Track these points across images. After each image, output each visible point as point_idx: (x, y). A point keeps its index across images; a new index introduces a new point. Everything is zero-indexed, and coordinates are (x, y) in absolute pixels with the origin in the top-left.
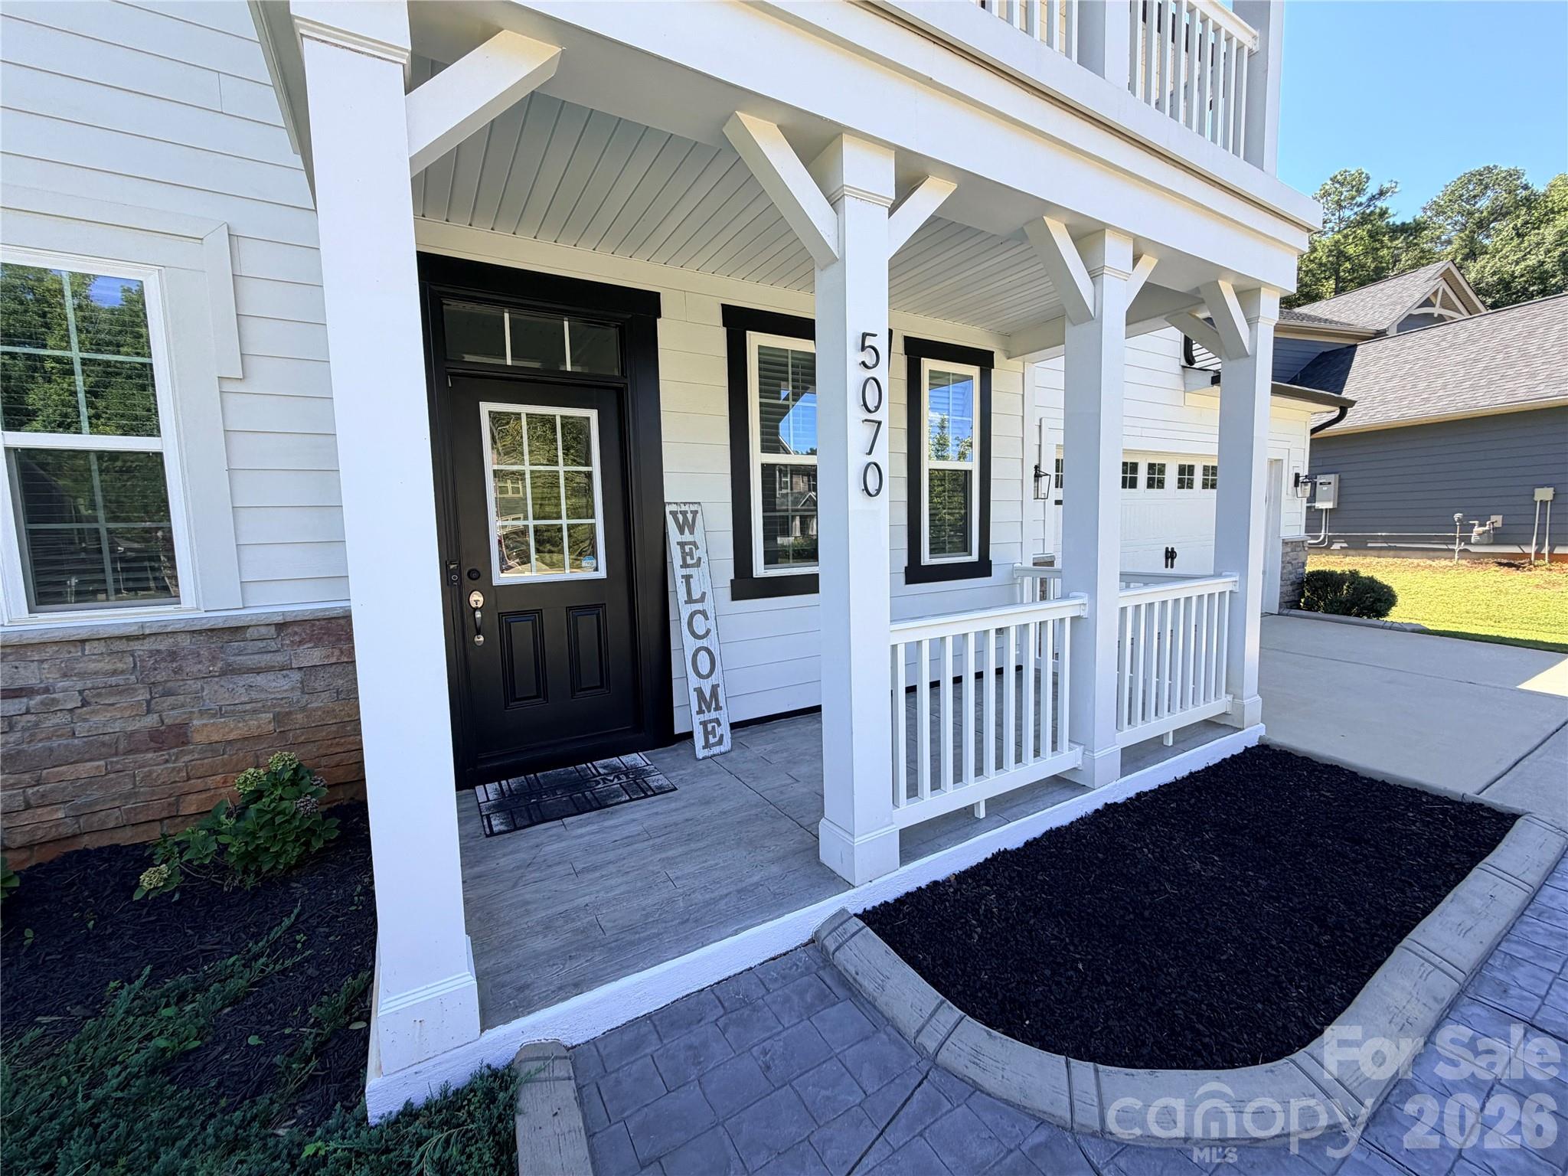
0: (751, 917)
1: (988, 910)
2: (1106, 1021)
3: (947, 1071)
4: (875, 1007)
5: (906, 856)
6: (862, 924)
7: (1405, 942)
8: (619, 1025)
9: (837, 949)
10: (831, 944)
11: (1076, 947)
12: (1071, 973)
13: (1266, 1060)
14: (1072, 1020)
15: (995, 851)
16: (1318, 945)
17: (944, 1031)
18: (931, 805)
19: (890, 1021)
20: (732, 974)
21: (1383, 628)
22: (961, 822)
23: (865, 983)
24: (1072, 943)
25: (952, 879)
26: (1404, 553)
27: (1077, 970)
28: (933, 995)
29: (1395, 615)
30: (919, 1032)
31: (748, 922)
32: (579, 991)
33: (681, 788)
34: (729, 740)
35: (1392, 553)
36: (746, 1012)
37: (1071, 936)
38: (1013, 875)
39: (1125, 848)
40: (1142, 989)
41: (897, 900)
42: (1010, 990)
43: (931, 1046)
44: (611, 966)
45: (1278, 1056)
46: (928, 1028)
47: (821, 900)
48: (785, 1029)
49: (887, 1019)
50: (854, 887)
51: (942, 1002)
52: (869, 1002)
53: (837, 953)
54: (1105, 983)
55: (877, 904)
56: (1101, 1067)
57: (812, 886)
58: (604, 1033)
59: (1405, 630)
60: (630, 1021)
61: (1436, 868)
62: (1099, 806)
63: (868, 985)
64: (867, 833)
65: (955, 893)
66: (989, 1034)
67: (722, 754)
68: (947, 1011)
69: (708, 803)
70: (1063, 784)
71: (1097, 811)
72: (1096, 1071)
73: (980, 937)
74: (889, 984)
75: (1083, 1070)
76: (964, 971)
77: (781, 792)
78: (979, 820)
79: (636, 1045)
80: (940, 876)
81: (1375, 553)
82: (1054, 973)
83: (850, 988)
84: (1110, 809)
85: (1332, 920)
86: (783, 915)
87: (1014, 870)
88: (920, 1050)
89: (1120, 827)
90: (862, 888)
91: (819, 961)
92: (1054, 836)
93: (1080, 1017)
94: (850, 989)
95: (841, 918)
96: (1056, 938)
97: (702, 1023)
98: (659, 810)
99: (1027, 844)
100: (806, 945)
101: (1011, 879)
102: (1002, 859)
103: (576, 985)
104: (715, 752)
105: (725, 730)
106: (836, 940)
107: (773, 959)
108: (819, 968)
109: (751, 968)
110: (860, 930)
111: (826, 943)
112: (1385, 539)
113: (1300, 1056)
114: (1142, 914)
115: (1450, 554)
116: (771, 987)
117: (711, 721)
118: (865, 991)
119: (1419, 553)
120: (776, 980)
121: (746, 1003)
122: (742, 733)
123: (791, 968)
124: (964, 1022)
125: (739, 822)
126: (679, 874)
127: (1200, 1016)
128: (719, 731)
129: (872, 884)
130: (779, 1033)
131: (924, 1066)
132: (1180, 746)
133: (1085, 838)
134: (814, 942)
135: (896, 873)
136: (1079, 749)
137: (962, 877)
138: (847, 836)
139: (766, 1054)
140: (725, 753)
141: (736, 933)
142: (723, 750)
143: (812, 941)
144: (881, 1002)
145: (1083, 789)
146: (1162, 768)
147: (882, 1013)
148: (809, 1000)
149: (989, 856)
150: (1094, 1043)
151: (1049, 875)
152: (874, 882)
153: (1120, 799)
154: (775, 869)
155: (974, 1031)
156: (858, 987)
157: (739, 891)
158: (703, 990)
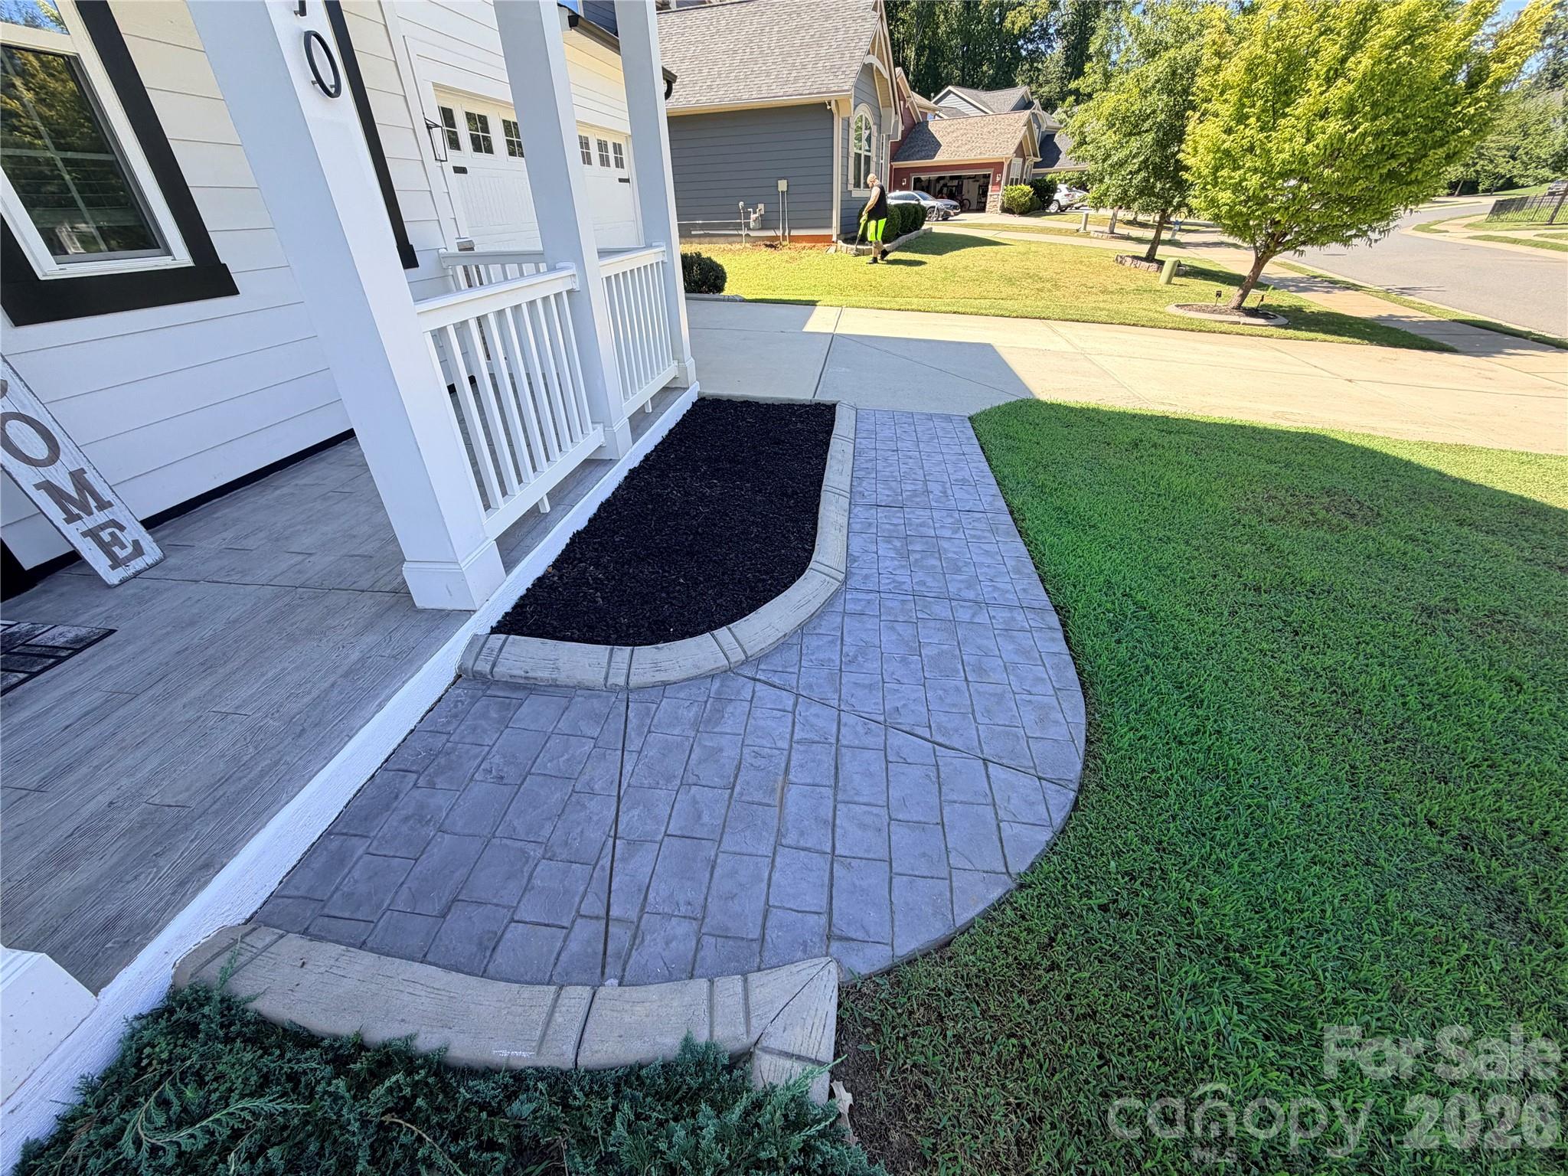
0: (386, 687)
1: (595, 579)
2: (715, 602)
3: (641, 688)
4: (557, 686)
5: (509, 565)
6: (503, 636)
7: (824, 488)
8: (295, 863)
9: (494, 666)
10: (484, 667)
11: (669, 572)
12: (678, 588)
13: (799, 577)
14: (696, 613)
15: (571, 535)
16: (790, 507)
17: (625, 666)
18: (509, 512)
19: (579, 687)
20: (395, 746)
21: (724, 300)
22: (532, 522)
23: (539, 674)
24: (664, 571)
25: (550, 570)
26: (714, 239)
27: (680, 584)
28: (602, 650)
29: (729, 290)
30: (606, 678)
31: (387, 691)
32: (217, 867)
33: (123, 627)
34: (154, 545)
35: (707, 239)
36: (442, 761)
37: (661, 567)
38: (596, 546)
39: (660, 495)
40: (723, 574)
41: (515, 608)
42: (649, 618)
43: (621, 681)
44: (239, 822)
45: (803, 571)
46: (612, 671)
47: (450, 637)
48: (492, 747)
49: (574, 687)
50: (475, 611)
51: (612, 650)
52: (550, 685)
53: (495, 669)
54: (701, 582)
55: (499, 618)
56: (731, 626)
57: (429, 631)
58: (281, 882)
59: (736, 301)
60: (306, 853)
61: (817, 445)
62: (626, 473)
63: (543, 674)
64: (470, 554)
65: (560, 578)
66: (657, 648)
67: (151, 567)
68: (619, 653)
69: (192, 623)
70: (593, 464)
71: (626, 478)
72: (729, 629)
73: (603, 599)
74: (560, 664)
75: (722, 633)
76: (607, 625)
77: (299, 572)
78: (547, 514)
79: (340, 859)
80: (540, 573)
81: (697, 240)
82: (668, 594)
83: (527, 687)
84: (633, 473)
85: (790, 491)
86: (420, 667)
87: (595, 543)
88: (614, 689)
89: (649, 483)
90: (483, 609)
91: (479, 686)
92: (605, 506)
93: (700, 608)
94: (525, 688)
95: (477, 645)
96: (653, 573)
97: (402, 796)
98: (111, 662)
99: (590, 521)
100: (454, 683)
101: (596, 550)
102: (578, 538)
103: (206, 866)
104: (138, 568)
105: (135, 532)
106: (487, 661)
107: (431, 710)
108: (484, 691)
109: (412, 731)
110: (505, 641)
111: (478, 668)
112: (702, 227)
113: (812, 565)
114: (697, 532)
115: (738, 239)
116: (450, 728)
117: (103, 527)
118: (542, 680)
119: (722, 239)
120: (449, 722)
121: (433, 755)
122: (166, 530)
123: (456, 706)
124: (636, 652)
125: (269, 622)
126: (237, 702)
127: (759, 572)
128: (126, 537)
129: (490, 602)
130: (488, 753)
131: (623, 696)
132: (658, 410)
133: (630, 499)
134: (460, 676)
135: (506, 584)
136: (600, 427)
137: (558, 564)
138: (452, 566)
139: (491, 772)
140: (157, 564)
141: (380, 707)
142: (150, 561)
143: (459, 676)
144: (562, 678)
145: (610, 462)
146: (654, 431)
147: (566, 686)
148: (495, 716)
149: (568, 541)
150: (716, 617)
151: (623, 535)
152: (491, 600)
153: (636, 464)
154: (369, 639)
155: (645, 653)
156: (532, 681)
157: (346, 675)
158: (373, 776)
